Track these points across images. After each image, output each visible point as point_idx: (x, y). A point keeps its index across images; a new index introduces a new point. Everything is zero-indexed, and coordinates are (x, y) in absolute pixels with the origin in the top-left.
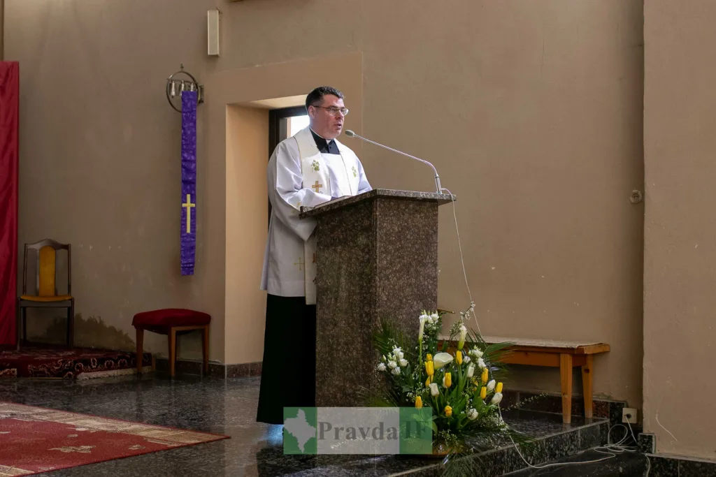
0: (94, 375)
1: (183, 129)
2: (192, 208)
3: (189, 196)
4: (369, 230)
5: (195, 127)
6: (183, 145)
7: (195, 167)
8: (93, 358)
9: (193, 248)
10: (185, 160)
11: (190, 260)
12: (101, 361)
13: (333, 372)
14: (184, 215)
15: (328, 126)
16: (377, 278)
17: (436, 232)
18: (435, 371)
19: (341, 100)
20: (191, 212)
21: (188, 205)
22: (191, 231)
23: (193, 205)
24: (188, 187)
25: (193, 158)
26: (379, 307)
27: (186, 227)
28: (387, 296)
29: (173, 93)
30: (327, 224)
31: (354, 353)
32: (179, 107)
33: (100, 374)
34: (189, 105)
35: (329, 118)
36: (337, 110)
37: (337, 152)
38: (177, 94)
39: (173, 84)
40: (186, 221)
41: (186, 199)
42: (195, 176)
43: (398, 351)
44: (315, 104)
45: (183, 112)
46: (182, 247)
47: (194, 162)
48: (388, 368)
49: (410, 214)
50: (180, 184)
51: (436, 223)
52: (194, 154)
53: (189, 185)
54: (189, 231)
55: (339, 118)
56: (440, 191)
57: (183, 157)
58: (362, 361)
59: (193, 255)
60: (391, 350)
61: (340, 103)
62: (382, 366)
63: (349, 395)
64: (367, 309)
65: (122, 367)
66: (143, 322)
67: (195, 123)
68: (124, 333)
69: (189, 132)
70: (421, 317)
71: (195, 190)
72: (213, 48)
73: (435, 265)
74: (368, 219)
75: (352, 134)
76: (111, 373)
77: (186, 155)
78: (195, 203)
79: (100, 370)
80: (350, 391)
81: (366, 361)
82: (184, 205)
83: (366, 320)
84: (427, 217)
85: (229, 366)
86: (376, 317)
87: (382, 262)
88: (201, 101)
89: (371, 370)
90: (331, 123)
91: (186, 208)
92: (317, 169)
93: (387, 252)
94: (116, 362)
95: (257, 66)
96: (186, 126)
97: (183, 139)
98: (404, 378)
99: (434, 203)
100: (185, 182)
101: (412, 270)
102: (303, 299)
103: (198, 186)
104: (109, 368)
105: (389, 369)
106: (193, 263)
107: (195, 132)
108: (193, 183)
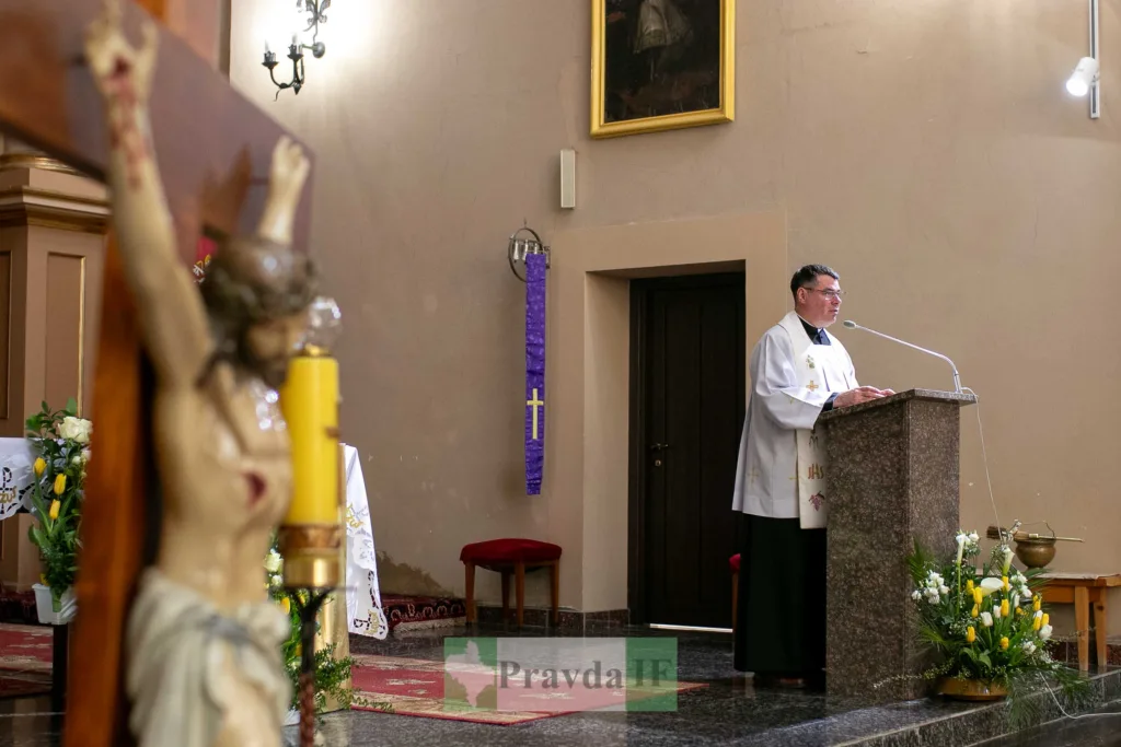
0: (412, 625)
1: (529, 303)
2: (539, 407)
3: (535, 391)
4: (901, 435)
5: (543, 301)
6: (527, 324)
7: (544, 353)
8: (410, 605)
9: (540, 459)
10: (530, 344)
11: (537, 475)
12: (419, 608)
13: (851, 603)
14: (530, 416)
15: (823, 312)
16: (910, 491)
17: (958, 439)
18: (984, 598)
19: (836, 282)
20: (539, 412)
21: (535, 403)
22: (539, 437)
23: (541, 403)
24: (535, 379)
25: (541, 341)
26: (912, 525)
27: (531, 431)
28: (919, 513)
29: (516, 257)
30: (841, 428)
31: (880, 580)
32: (523, 276)
33: (418, 625)
34: (536, 272)
35: (823, 304)
36: (833, 294)
37: (828, 343)
38: (521, 256)
39: (517, 245)
40: (531, 423)
41: (532, 394)
42: (544, 365)
43: (935, 576)
44: (807, 285)
45: (528, 281)
46: (527, 457)
47: (543, 346)
48: (923, 597)
49: (937, 418)
50: (524, 376)
51: (958, 428)
52: (543, 337)
53: (536, 376)
54: (535, 436)
55: (835, 303)
56: (959, 391)
57: (528, 340)
58: (891, 589)
59: (540, 469)
60: (928, 576)
61: (836, 286)
62: (916, 594)
63: (874, 629)
64: (897, 528)
65: (442, 616)
66: (474, 556)
67: (543, 294)
68: (424, 573)
69: (536, 308)
70: (958, 538)
71: (542, 383)
72: (568, 198)
73: (957, 477)
74: (898, 424)
75: (853, 325)
76: (429, 623)
77: (532, 338)
78: (543, 400)
79: (419, 620)
80: (875, 625)
81: (897, 589)
82: (529, 403)
83: (896, 540)
84: (950, 421)
85: (588, 614)
86: (909, 537)
87: (914, 475)
88: (548, 267)
89: (904, 599)
90: (826, 310)
91: (531, 407)
92: (812, 366)
93: (918, 461)
94: (435, 609)
95: (632, 223)
96: (532, 300)
97: (528, 316)
98: (943, 609)
99: (955, 403)
100: (531, 373)
101: (939, 483)
102: (796, 521)
103: (547, 379)
104: (428, 617)
105: (925, 598)
106: (540, 479)
107: (544, 308)
108: (541, 373)
